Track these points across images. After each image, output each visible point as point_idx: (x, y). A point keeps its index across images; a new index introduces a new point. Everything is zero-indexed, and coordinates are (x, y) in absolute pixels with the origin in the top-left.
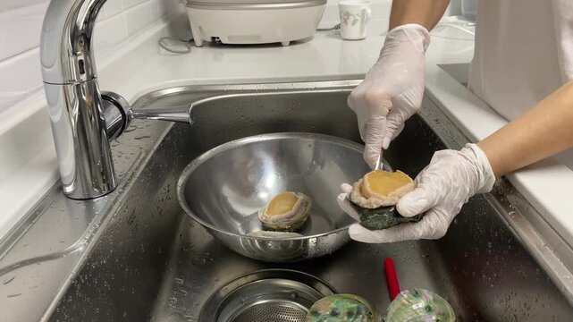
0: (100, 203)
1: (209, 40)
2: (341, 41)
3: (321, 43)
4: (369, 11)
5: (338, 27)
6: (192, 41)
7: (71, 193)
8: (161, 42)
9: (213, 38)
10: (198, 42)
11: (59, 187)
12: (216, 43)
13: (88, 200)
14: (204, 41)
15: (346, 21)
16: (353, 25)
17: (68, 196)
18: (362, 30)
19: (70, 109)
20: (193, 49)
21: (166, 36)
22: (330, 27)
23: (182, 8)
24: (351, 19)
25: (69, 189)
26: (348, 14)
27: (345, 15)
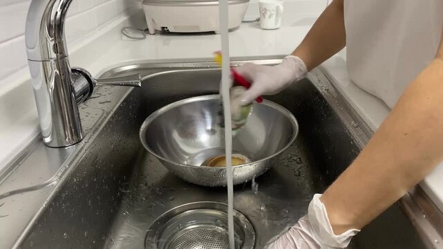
0: (71, 150)
1: (160, 29)
2: (260, 30)
3: (245, 32)
4: (281, 8)
5: (258, 20)
6: (147, 30)
7: (49, 143)
8: (123, 31)
9: (163, 28)
10: (152, 31)
11: (40, 138)
12: (165, 32)
13: (62, 147)
14: (156, 30)
15: (264, 15)
16: (270, 17)
17: (47, 145)
18: (276, 22)
19: (48, 82)
20: (148, 36)
21: (128, 26)
22: (252, 20)
23: (140, 5)
24: (268, 13)
25: (47, 140)
26: (266, 10)
27: (263, 10)
